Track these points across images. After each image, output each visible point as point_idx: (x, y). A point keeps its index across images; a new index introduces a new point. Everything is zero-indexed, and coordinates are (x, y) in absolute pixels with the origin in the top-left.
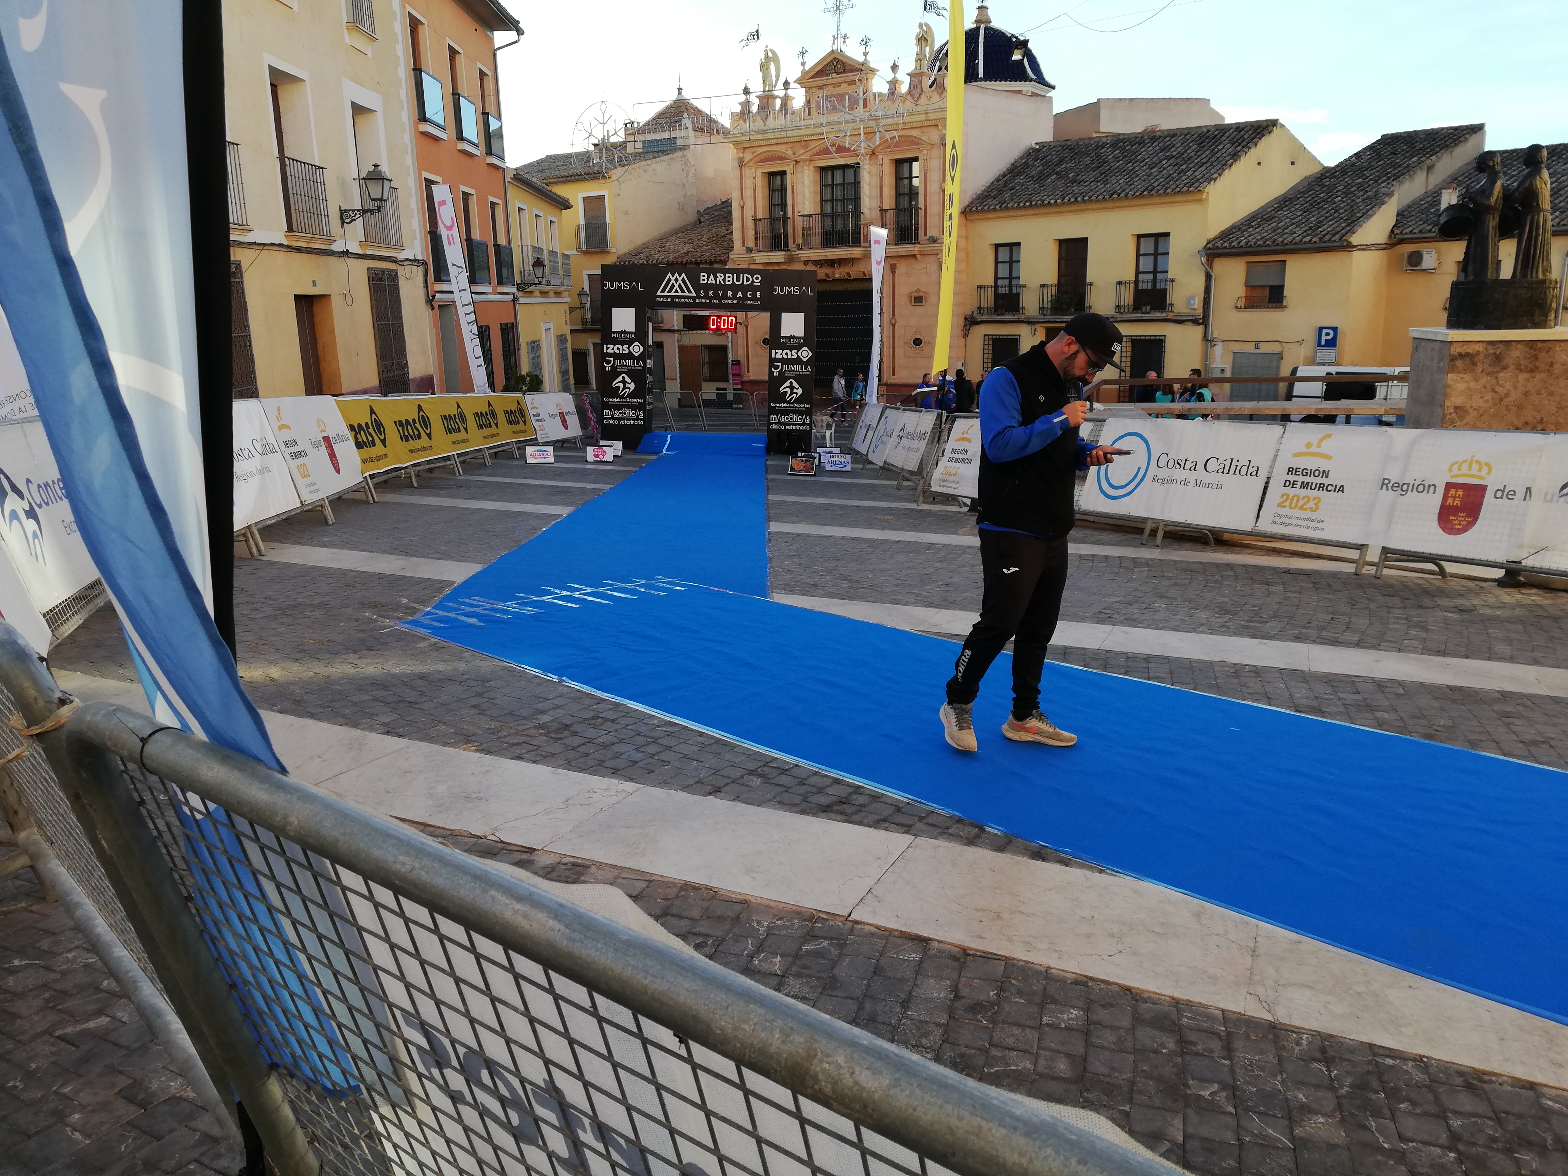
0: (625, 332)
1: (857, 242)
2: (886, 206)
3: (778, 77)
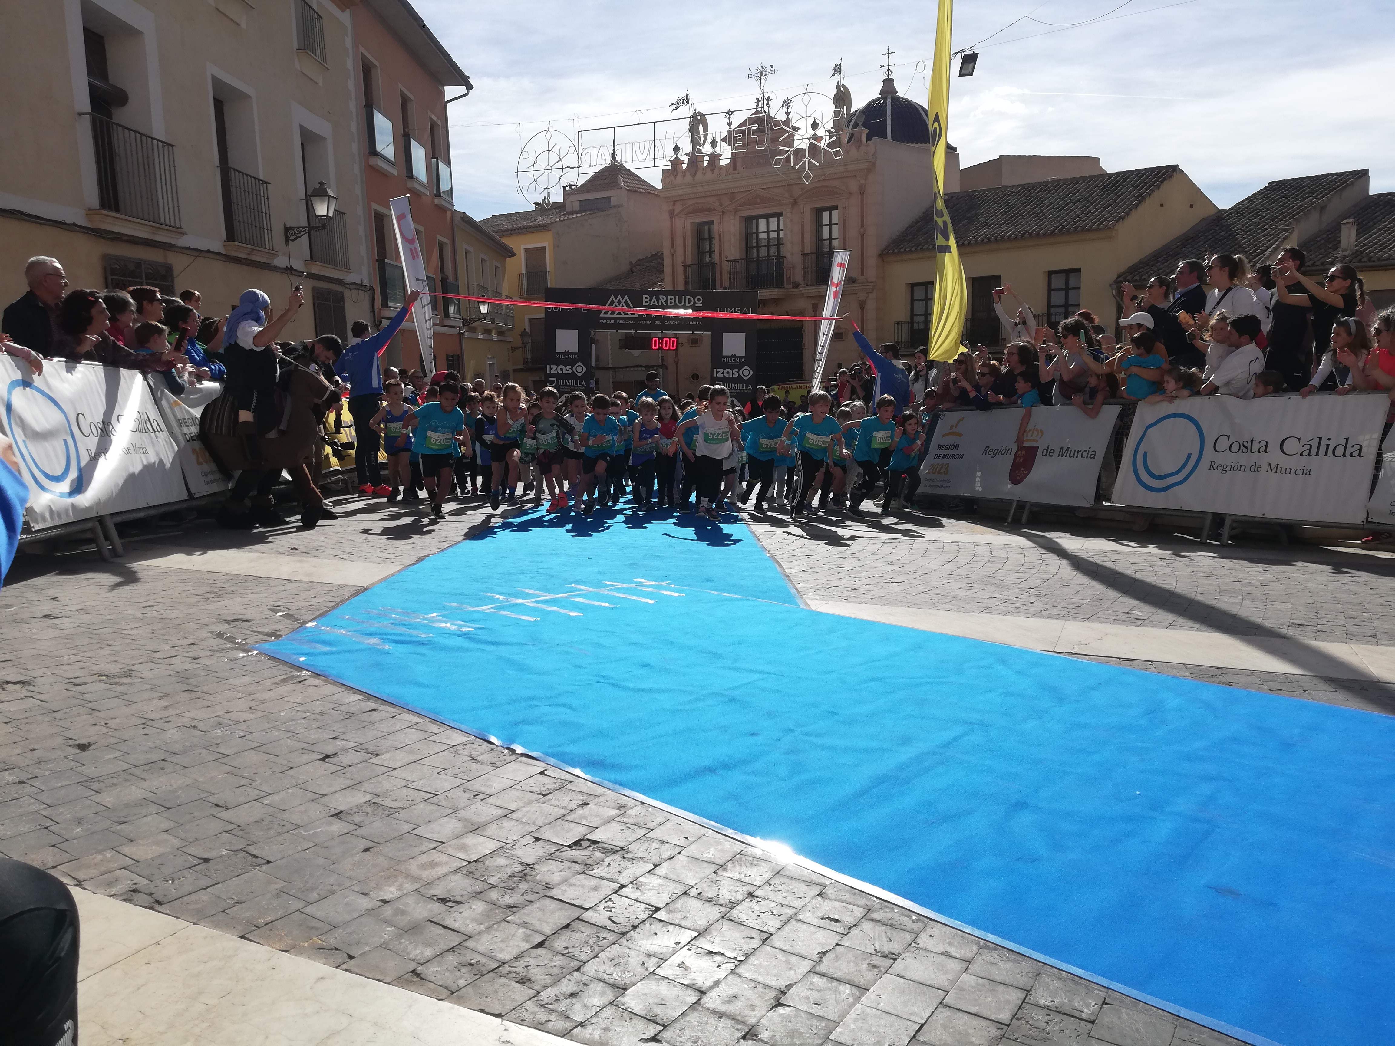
0: (568, 353)
1: (780, 284)
2: (807, 250)
3: (705, 137)
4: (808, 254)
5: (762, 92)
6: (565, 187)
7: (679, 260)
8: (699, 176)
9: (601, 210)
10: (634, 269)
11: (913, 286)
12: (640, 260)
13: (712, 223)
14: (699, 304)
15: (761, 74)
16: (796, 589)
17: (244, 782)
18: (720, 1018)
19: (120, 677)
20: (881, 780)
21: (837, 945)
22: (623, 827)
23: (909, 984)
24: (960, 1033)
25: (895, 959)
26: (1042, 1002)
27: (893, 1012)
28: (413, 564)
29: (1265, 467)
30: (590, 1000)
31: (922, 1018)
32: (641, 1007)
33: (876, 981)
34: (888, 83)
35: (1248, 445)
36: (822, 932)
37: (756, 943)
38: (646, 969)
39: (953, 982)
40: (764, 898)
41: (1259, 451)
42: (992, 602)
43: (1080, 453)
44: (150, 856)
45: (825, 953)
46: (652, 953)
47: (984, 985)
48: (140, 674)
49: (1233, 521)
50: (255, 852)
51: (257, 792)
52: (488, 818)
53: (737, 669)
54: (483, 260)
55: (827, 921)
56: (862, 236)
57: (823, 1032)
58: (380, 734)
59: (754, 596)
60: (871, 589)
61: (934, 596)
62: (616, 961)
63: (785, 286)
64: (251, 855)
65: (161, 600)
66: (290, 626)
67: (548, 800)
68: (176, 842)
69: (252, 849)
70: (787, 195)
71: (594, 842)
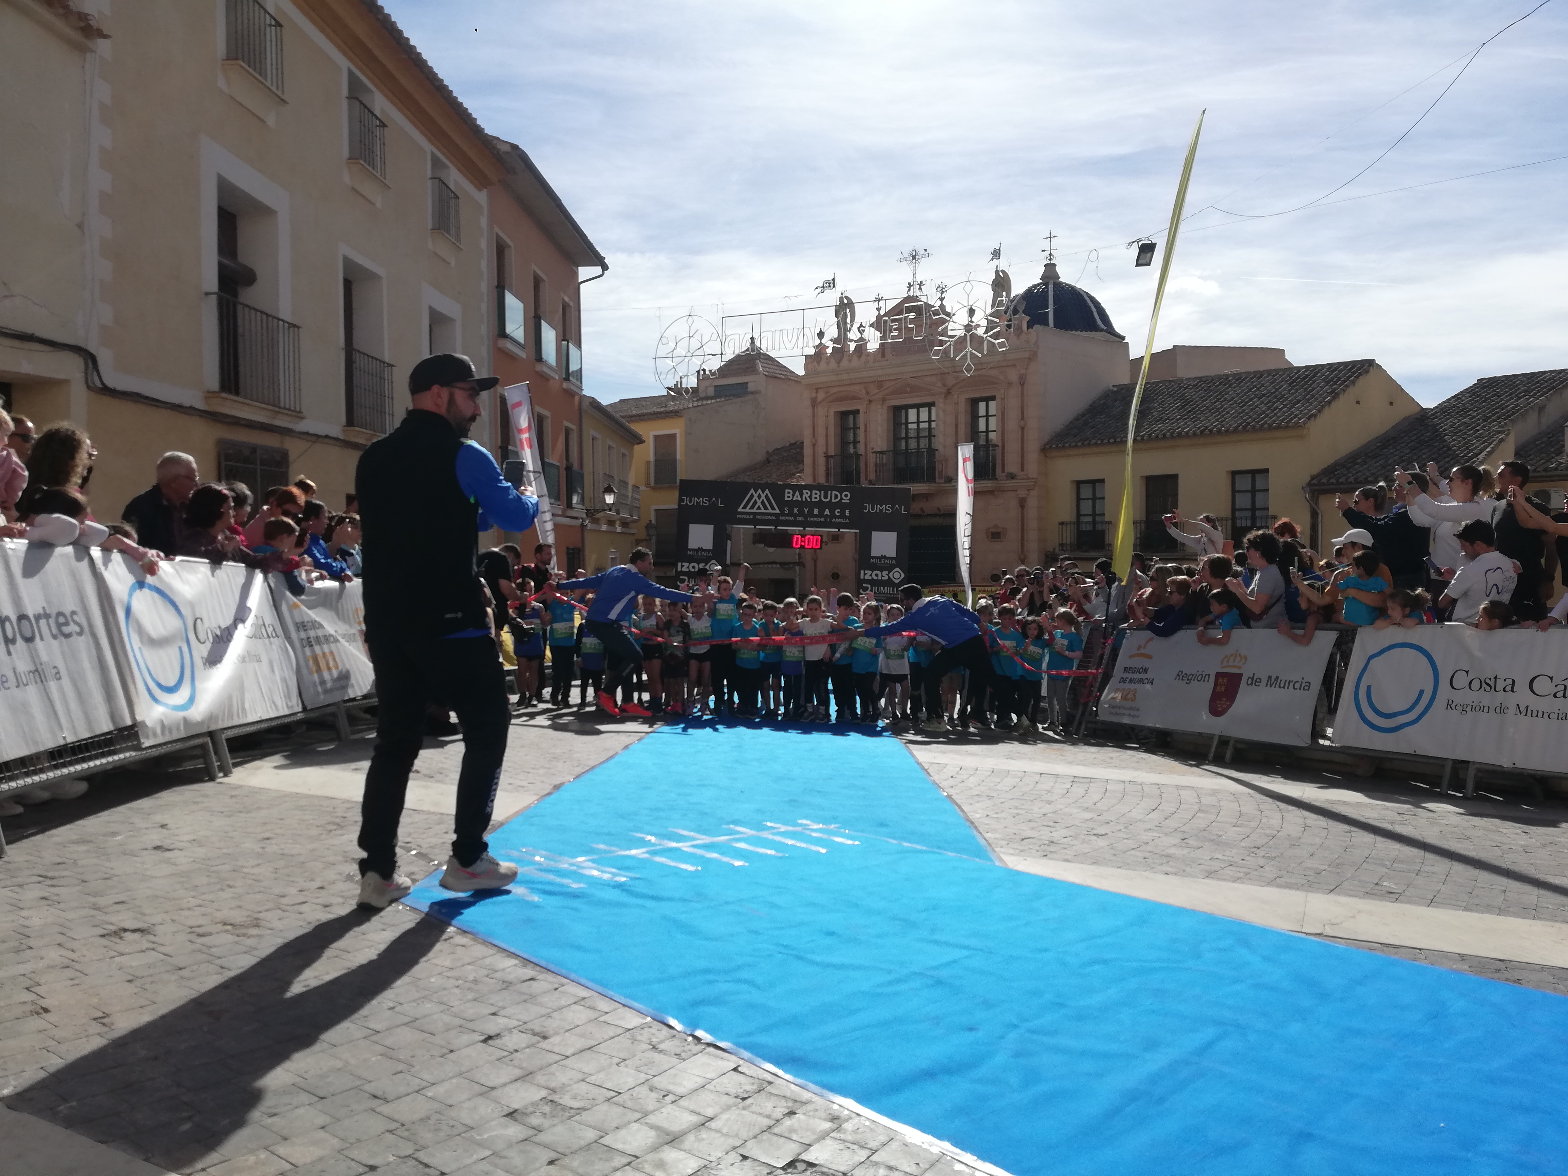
0: (702, 550)
1: (931, 478)
3: (853, 320)
5: (914, 275)
6: (698, 372)
7: (821, 450)
8: (845, 363)
9: (737, 396)
10: (771, 459)
11: (1079, 484)
12: (777, 449)
13: (858, 412)
14: (846, 500)
15: (914, 257)
16: (986, 840)
17: (401, 1067)
19: (247, 927)
20: (1133, 1096)
22: (842, 1147)
28: (549, 794)
29: (1513, 709)
34: (1050, 268)
35: (1492, 683)
41: (1504, 690)
42: (1216, 865)
43: (1292, 684)
44: (309, 1160)
48: (269, 925)
49: (1479, 770)
50: (426, 1160)
51: (417, 1081)
52: (683, 1127)
53: (936, 942)
54: (610, 447)
56: (1023, 429)
58: (543, 1011)
59: (939, 848)
60: (1072, 843)
61: (1147, 855)
63: (937, 480)
64: (421, 1163)
65: (279, 831)
66: (425, 869)
67: (750, 1106)
68: (335, 1142)
69: (421, 1155)
70: (939, 384)
71: (811, 1165)
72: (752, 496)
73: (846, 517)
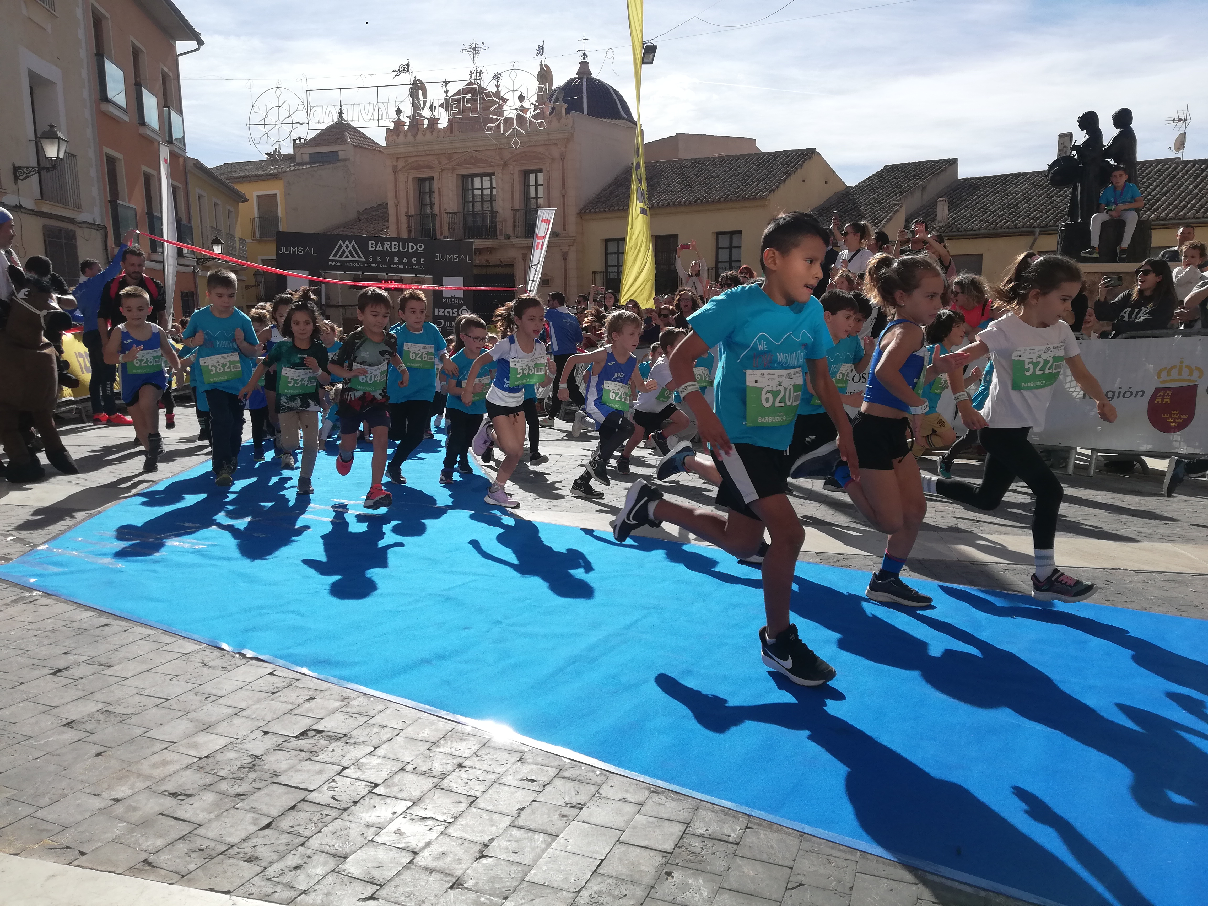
1: (494, 235)
2: (517, 207)
3: (425, 102)
4: (517, 210)
5: (475, 66)
6: (294, 140)
7: (403, 210)
8: (420, 137)
9: (329, 162)
10: (361, 217)
11: (607, 241)
12: (366, 209)
13: (432, 179)
14: (421, 251)
15: (474, 49)
18: (431, 873)
21: (533, 801)
22: (347, 717)
23: (592, 828)
24: (633, 864)
25: (581, 809)
26: (699, 831)
27: (579, 852)
30: (313, 870)
31: (602, 855)
32: (360, 871)
33: (565, 828)
34: (584, 65)
36: (521, 792)
37: (463, 806)
38: (366, 838)
39: (628, 823)
40: (472, 768)
45: (522, 809)
46: (371, 824)
47: (653, 823)
52: (219, 717)
53: (454, 573)
54: (216, 204)
55: (526, 782)
56: (564, 196)
57: (520, 875)
58: (112, 647)
62: (338, 834)
63: (499, 237)
66: (21, 550)
67: (277, 697)
70: (498, 158)
71: (320, 732)
72: (341, 246)
73: (421, 265)
